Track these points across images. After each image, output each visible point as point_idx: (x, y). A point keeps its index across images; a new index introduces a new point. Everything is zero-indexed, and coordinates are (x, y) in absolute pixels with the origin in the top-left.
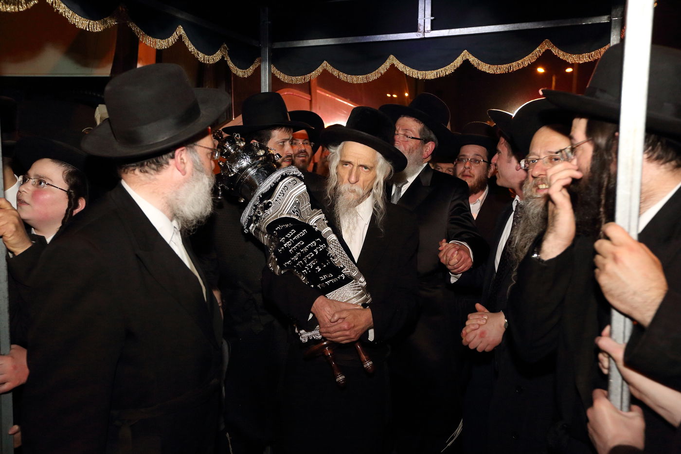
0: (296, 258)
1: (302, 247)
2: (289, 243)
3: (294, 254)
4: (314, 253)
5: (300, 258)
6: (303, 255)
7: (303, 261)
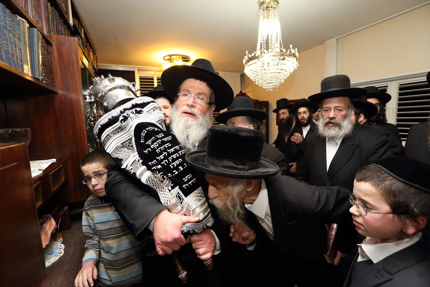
0: (162, 157)
1: (170, 148)
2: (156, 144)
3: (161, 153)
4: (179, 154)
5: (166, 157)
6: (169, 154)
7: (168, 160)
